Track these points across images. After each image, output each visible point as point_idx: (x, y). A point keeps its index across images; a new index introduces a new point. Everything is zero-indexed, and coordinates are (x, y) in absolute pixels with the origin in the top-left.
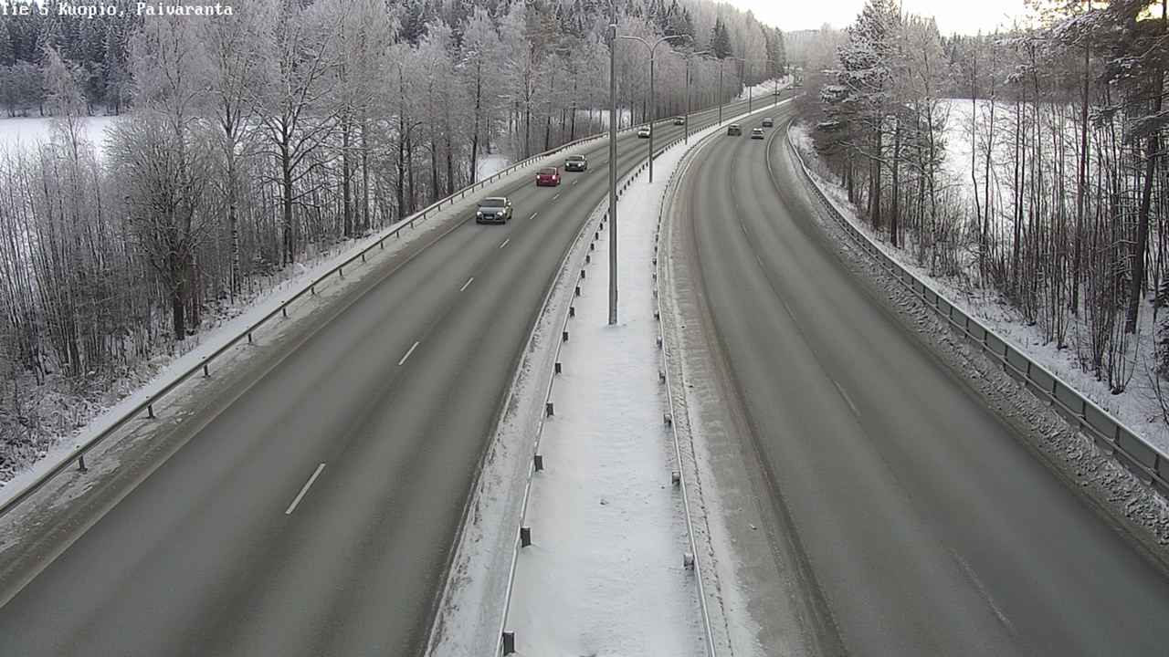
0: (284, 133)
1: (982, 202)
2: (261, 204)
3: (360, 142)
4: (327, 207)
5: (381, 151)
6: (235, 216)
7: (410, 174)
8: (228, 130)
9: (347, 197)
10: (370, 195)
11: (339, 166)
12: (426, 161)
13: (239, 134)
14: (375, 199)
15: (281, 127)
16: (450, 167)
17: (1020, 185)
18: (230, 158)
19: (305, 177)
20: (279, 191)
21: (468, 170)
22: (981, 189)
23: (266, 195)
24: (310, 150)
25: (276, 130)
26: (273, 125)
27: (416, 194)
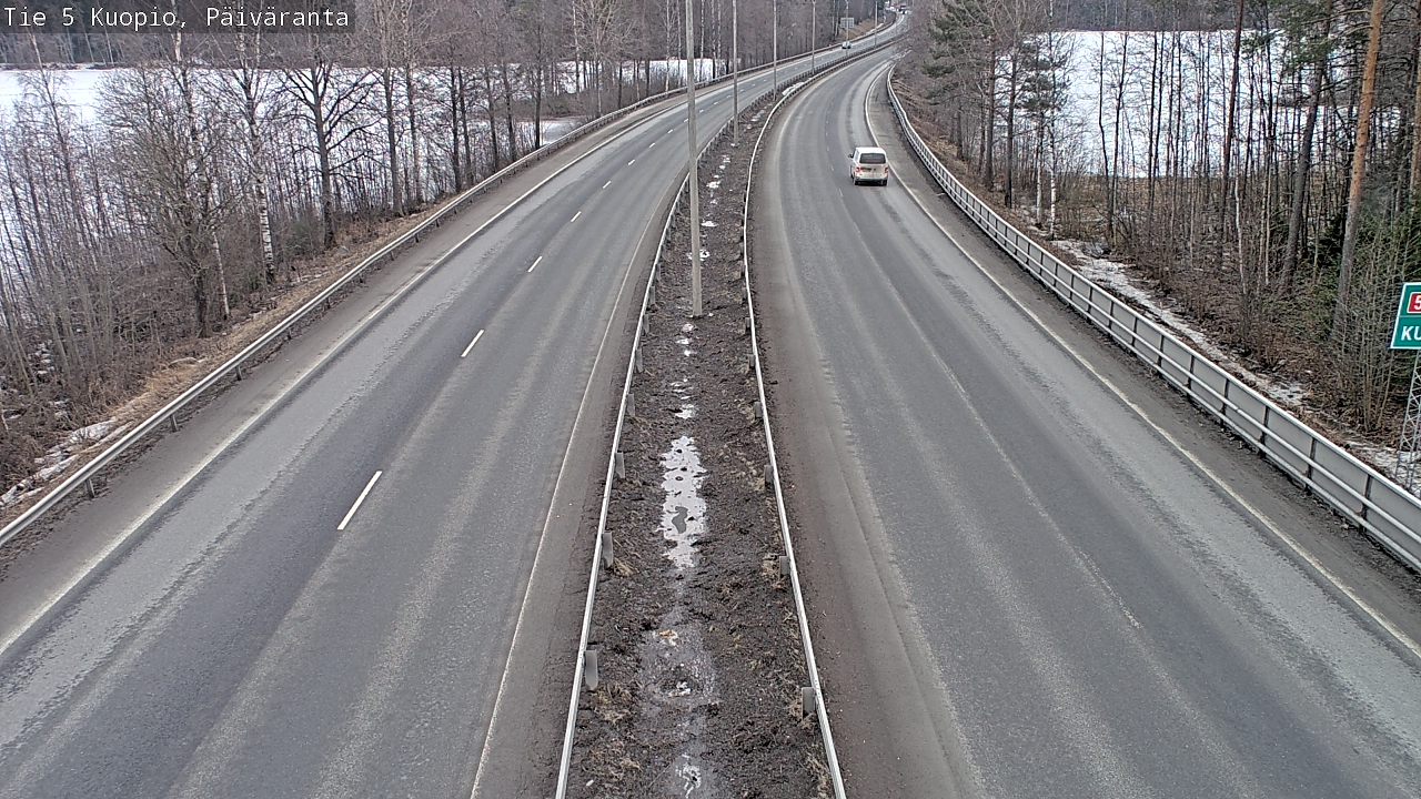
0: (315, 92)
1: (1110, 153)
2: (293, 175)
3: (407, 102)
4: (371, 178)
5: (429, 111)
6: (263, 191)
7: (466, 137)
8: (247, 88)
9: (394, 168)
10: (421, 164)
11: (383, 130)
12: (484, 123)
13: (259, 93)
14: (427, 167)
15: (310, 86)
16: (511, 129)
17: (1155, 129)
18: (252, 123)
19: (343, 144)
20: (314, 160)
21: (532, 132)
22: (1110, 137)
23: (299, 166)
24: (347, 113)
25: (304, 89)
26: (301, 85)
27: (474, 162)
